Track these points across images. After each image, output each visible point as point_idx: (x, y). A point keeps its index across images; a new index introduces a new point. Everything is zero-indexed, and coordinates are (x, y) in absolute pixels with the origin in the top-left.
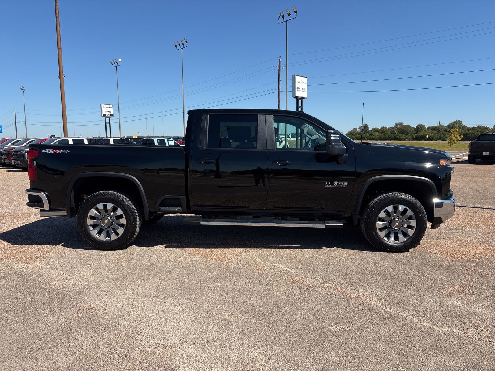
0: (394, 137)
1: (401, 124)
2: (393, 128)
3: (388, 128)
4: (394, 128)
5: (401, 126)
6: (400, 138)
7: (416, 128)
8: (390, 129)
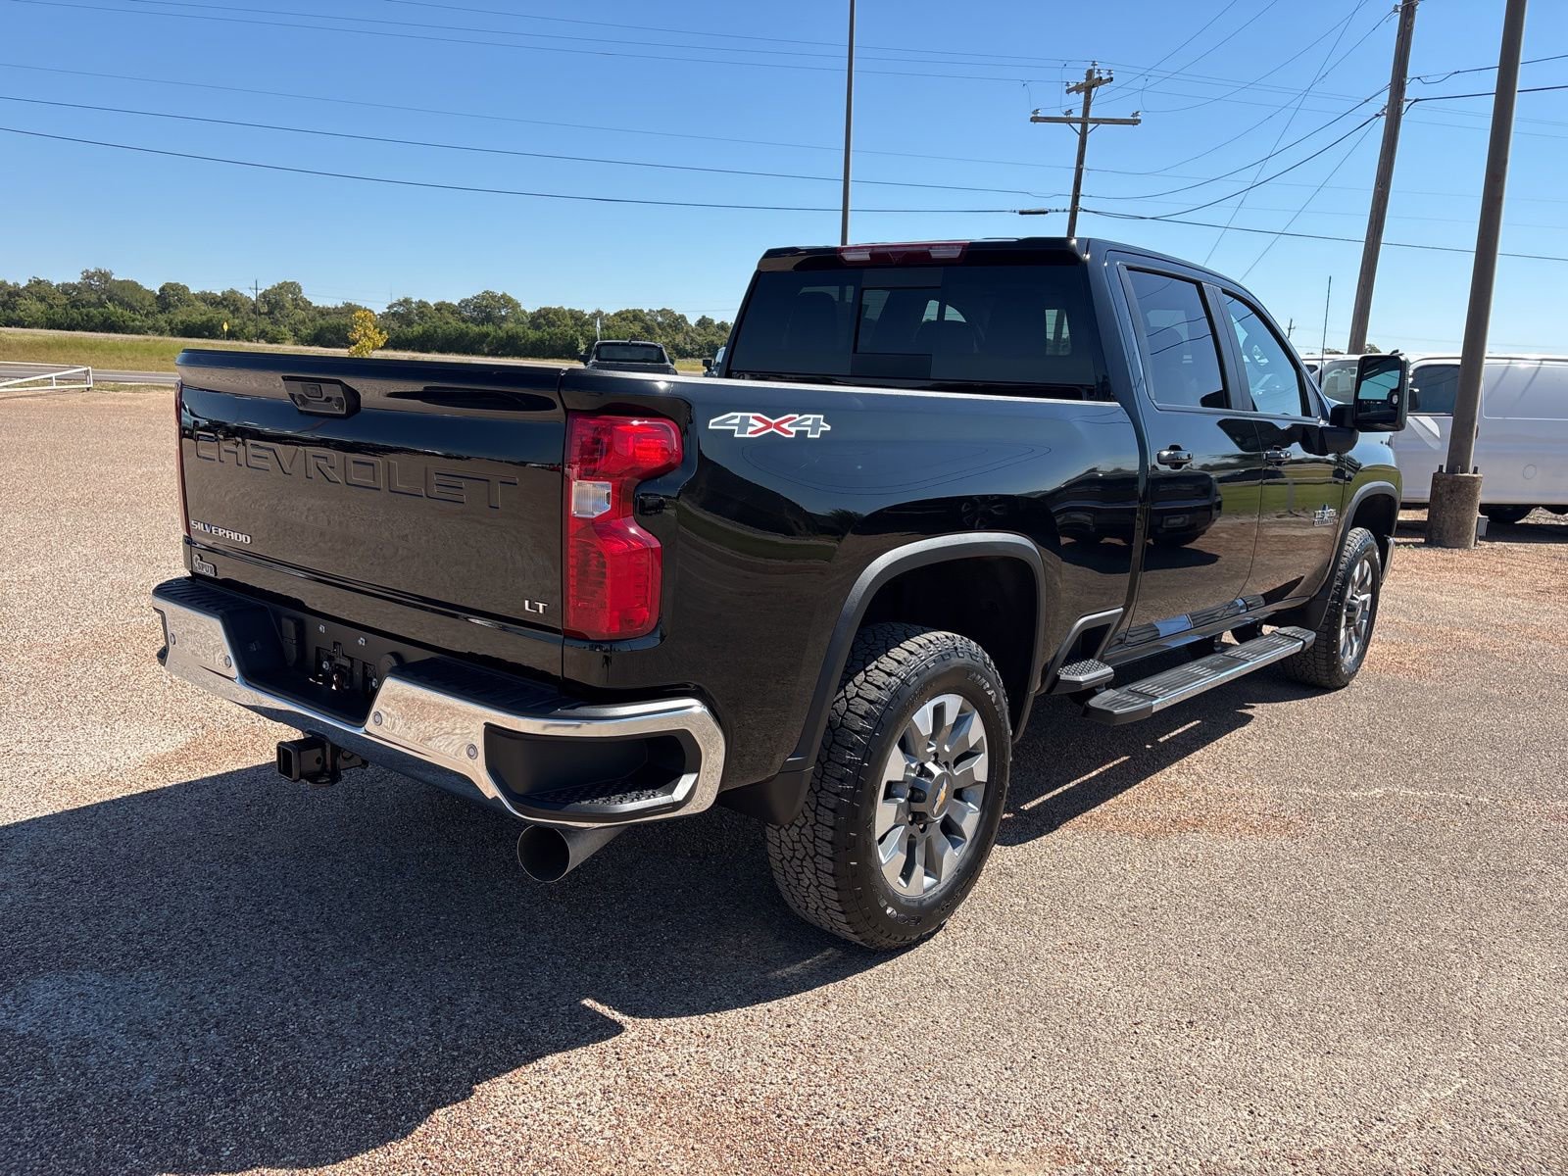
0: (105, 321)
1: (104, 276)
2: (74, 287)
3: (58, 286)
4: (79, 289)
5: (106, 282)
6: (127, 327)
7: (158, 293)
8: (66, 289)
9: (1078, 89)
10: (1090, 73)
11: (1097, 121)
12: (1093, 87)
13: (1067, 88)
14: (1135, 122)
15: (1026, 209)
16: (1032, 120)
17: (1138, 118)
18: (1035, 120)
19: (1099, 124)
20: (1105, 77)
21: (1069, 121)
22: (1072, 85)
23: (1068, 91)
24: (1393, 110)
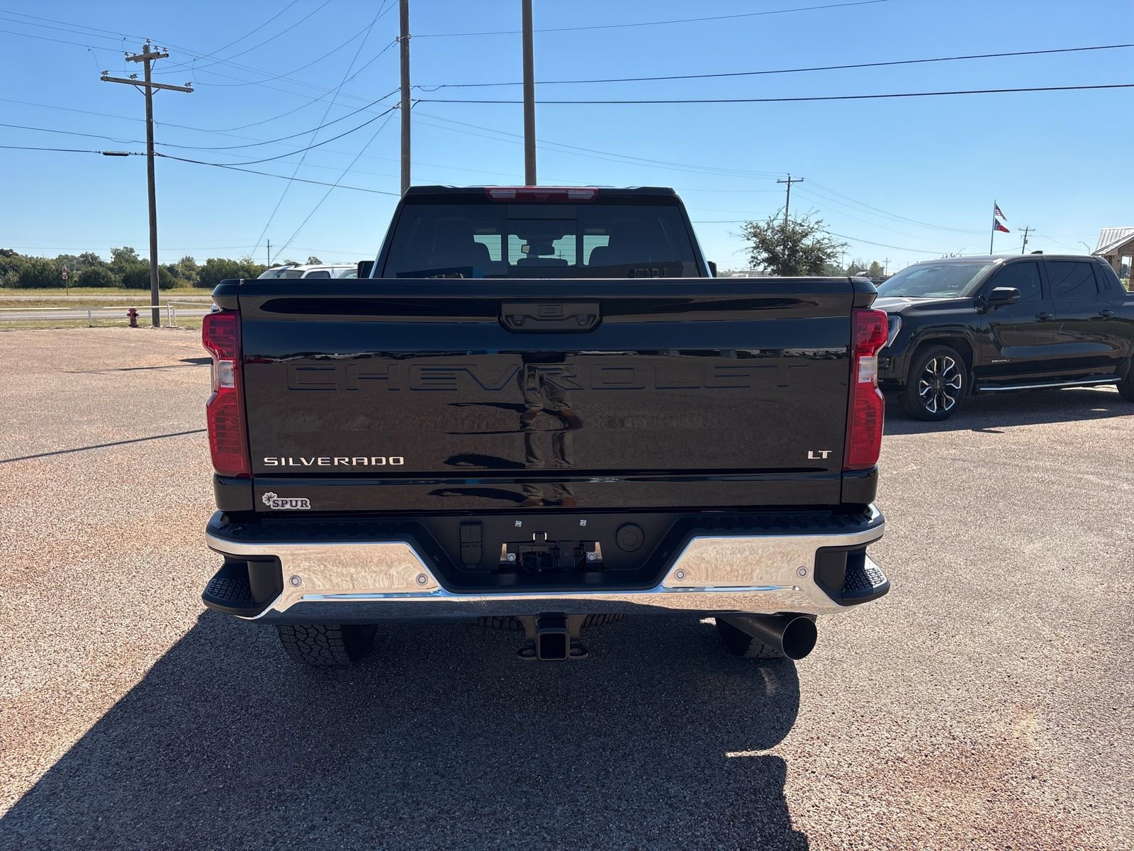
9: (136, 59)
10: (146, 48)
11: (159, 86)
12: (151, 59)
13: (126, 57)
14: (190, 90)
15: (109, 151)
16: (102, 79)
17: (191, 87)
18: (104, 79)
19: (160, 88)
20: (162, 53)
21: (136, 83)
22: (131, 55)
23: (128, 60)
24: (405, 105)
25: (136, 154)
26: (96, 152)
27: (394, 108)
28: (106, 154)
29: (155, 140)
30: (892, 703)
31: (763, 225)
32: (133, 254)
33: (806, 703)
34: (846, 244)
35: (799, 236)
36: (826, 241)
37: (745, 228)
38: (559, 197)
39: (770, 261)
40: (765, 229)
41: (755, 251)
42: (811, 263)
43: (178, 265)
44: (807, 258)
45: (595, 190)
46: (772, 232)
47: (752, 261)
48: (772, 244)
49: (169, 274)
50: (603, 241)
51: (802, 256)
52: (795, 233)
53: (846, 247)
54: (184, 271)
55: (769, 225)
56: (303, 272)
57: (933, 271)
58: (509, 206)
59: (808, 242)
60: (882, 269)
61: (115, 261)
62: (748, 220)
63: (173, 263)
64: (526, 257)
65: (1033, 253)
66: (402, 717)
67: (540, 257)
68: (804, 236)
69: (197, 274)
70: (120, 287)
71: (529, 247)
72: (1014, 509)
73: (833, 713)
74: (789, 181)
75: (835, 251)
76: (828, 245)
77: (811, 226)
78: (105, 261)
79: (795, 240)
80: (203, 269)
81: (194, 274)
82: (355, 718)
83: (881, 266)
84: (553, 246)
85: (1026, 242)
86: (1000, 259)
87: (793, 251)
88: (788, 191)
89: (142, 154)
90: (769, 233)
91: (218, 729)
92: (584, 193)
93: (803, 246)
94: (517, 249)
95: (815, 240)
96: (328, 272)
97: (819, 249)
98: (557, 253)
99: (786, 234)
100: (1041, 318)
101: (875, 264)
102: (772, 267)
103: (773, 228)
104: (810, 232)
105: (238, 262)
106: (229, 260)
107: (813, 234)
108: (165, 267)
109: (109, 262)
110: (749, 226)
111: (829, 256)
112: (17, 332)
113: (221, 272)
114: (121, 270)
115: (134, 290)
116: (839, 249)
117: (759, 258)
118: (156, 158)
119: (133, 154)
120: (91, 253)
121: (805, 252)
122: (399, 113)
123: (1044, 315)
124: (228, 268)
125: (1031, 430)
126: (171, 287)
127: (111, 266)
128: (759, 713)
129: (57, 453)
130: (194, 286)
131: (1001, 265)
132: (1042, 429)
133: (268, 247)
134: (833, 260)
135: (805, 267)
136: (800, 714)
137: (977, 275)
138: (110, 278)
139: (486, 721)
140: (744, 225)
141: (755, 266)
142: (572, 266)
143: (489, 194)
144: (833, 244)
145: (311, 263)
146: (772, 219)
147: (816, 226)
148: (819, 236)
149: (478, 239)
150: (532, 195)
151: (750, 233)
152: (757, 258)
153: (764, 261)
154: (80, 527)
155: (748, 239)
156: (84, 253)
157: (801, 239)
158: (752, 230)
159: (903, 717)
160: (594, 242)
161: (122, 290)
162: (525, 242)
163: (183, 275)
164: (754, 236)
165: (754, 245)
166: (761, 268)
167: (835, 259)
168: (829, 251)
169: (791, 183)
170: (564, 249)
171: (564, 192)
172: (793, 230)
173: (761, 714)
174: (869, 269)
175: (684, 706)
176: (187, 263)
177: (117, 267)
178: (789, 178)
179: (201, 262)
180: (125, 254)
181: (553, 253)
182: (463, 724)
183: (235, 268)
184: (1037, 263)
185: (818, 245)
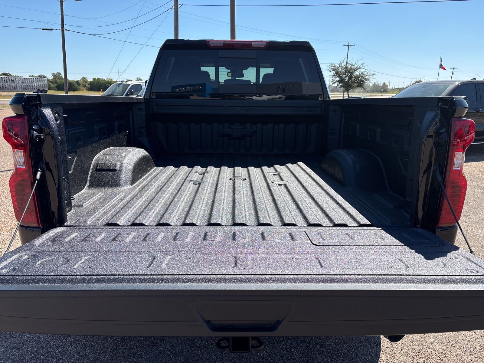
24: (176, 7)
25: (56, 30)
26: (39, 29)
27: (171, 8)
28: (43, 29)
29: (65, 23)
30: (434, 342)
31: (337, 65)
32: (61, 75)
33: (385, 341)
34: (374, 74)
35: (353, 70)
36: (365, 73)
37: (329, 66)
38: (247, 46)
39: (340, 82)
40: (338, 67)
41: (333, 77)
42: (359, 83)
43: (80, 80)
44: (356, 80)
45: (267, 42)
46: (341, 68)
47: (332, 82)
48: (341, 74)
49: (76, 84)
50: (270, 71)
51: (354, 79)
52: (352, 69)
53: (374, 75)
54: (83, 83)
55: (340, 65)
56: (130, 84)
57: (425, 87)
58: (220, 50)
59: (357, 73)
60: (387, 85)
61: (53, 79)
62: (331, 63)
63: (78, 79)
64: (230, 79)
65: (472, 79)
66: (154, 346)
67: (237, 79)
68: (356, 71)
69: (89, 85)
70: (55, 90)
71: (231, 73)
72: (474, 211)
73: (402, 350)
74: (349, 45)
75: (369, 77)
76: (366, 75)
77: (359, 66)
78: (49, 79)
79: (351, 72)
80: (91, 82)
81: (87, 85)
82: (127, 346)
83: (387, 84)
84: (243, 73)
85: (453, 74)
86: (458, 82)
87: (350, 77)
88: (348, 50)
89: (59, 30)
90: (340, 69)
91: (48, 352)
92: (261, 43)
93: (355, 75)
94: (224, 75)
95: (361, 72)
96: (141, 85)
97: (362, 77)
98: (245, 76)
99: (347, 69)
100: (476, 111)
101: (384, 83)
102: (341, 84)
103: (342, 67)
104: (358, 69)
105: (106, 79)
106: (102, 79)
107: (360, 69)
108: (75, 81)
109: (51, 79)
110: (331, 66)
111: (366, 80)
112: (6, 110)
113: (98, 84)
114: (56, 82)
115: (61, 91)
116: (371, 76)
117: (335, 80)
118: (65, 31)
119: (55, 30)
120: (43, 75)
121: (356, 78)
122: (173, 10)
123: (477, 110)
124: (101, 82)
125: (470, 166)
126: (77, 90)
127: (52, 80)
128: (358, 348)
129: (7, 171)
130: (87, 90)
131: (458, 85)
132: (476, 165)
133: (119, 73)
134: (368, 81)
135: (356, 85)
136: (382, 350)
137: (447, 89)
138: (51, 86)
139: (201, 350)
140: (328, 65)
141: (333, 84)
142: (254, 84)
143: (209, 44)
144: (369, 74)
145: (138, 81)
146: (341, 62)
147: (361, 66)
148: (362, 70)
149: (203, 69)
150: (233, 44)
151: (331, 69)
152: (334, 80)
153: (337, 81)
154: (7, 213)
155: (331, 72)
156: (40, 75)
157: (354, 72)
158: (332, 68)
159: (442, 353)
160: (265, 71)
161: (56, 91)
162: (229, 71)
163: (82, 85)
164: (333, 70)
165: (333, 74)
166: (336, 85)
167: (369, 81)
168: (366, 77)
169: (349, 46)
170: (250, 75)
171: (250, 43)
172: (351, 68)
173: (359, 349)
174: (381, 85)
175: (314, 341)
176: (84, 80)
177: (54, 81)
178: (349, 44)
179: (90, 79)
180: (57, 75)
181: (243, 77)
182: (188, 352)
183: (104, 82)
184: (475, 84)
185: (362, 75)
